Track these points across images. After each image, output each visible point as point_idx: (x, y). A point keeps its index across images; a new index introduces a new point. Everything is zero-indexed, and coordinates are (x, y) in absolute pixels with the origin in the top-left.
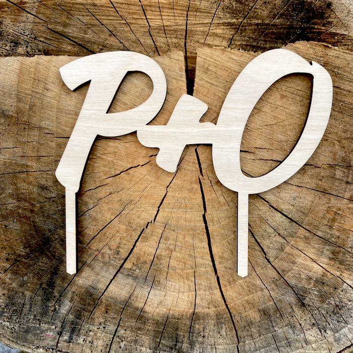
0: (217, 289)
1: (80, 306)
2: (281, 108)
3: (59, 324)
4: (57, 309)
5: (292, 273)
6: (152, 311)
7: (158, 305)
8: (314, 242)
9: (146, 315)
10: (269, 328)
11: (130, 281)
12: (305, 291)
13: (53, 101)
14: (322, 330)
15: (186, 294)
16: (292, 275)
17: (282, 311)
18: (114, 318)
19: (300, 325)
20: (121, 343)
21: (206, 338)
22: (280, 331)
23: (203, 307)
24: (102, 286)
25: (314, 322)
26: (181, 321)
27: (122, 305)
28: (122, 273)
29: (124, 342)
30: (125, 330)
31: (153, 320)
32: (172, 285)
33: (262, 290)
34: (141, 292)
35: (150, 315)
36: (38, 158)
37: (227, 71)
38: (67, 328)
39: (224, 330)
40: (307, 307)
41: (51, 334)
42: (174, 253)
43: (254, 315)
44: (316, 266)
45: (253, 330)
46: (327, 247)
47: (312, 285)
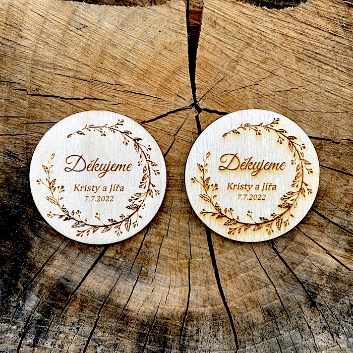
0: (214, 284)
1: (50, 302)
2: (296, 73)
3: (22, 324)
4: (21, 305)
5: (303, 266)
6: (137, 309)
7: (144, 301)
8: (329, 231)
9: (129, 314)
10: (273, 332)
11: (112, 272)
12: (317, 287)
13: (28, 51)
14: (334, 334)
15: (178, 289)
16: (302, 268)
17: (290, 311)
18: (89, 317)
19: (310, 328)
20: (98, 348)
21: (200, 343)
22: (286, 334)
23: (197, 305)
24: (77, 278)
25: (325, 324)
26: (170, 322)
27: (101, 301)
28: (103, 263)
29: (101, 347)
30: (104, 332)
31: (138, 320)
32: (161, 277)
33: (267, 285)
34: (124, 286)
35: (134, 314)
36: (6, 119)
37: (237, 26)
38: (33, 329)
39: (221, 332)
40: (318, 306)
41: (12, 336)
42: (166, 240)
43: (256, 316)
44: (330, 258)
45: (255, 333)
46: (343, 237)
47: (324, 281)
